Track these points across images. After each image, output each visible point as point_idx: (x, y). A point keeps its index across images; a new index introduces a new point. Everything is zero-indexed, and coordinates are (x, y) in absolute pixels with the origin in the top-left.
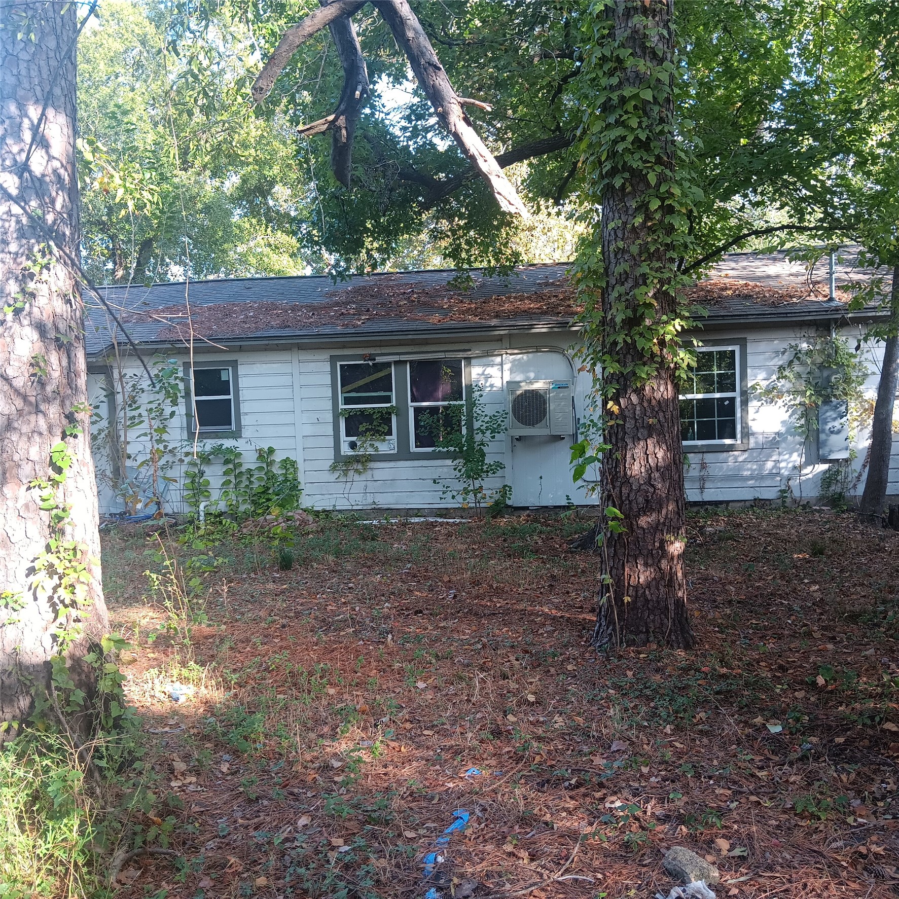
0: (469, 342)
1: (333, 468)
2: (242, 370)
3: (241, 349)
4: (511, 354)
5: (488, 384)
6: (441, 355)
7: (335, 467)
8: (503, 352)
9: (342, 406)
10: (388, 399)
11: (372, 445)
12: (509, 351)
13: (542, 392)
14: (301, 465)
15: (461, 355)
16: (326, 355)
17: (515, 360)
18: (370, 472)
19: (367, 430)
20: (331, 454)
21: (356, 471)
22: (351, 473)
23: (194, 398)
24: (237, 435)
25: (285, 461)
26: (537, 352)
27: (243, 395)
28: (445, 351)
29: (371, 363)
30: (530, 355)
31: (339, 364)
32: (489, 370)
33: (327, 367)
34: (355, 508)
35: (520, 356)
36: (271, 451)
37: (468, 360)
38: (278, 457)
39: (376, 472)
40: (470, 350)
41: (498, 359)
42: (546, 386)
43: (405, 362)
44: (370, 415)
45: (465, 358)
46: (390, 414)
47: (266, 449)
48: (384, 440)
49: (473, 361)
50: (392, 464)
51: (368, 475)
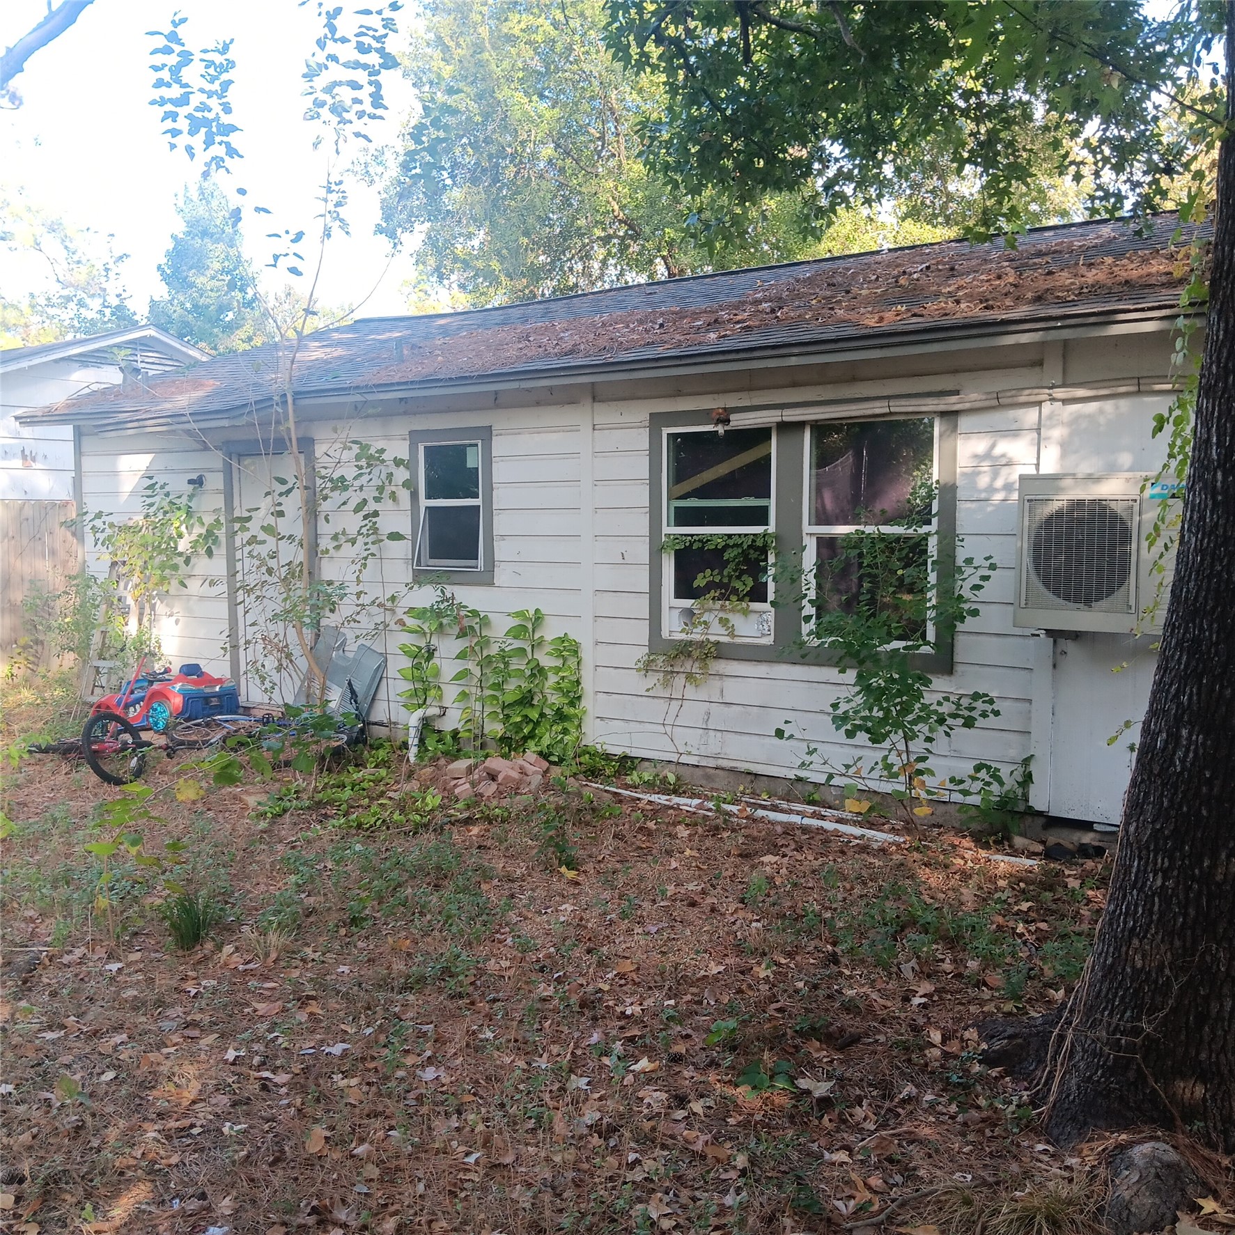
0: (955, 371)
1: (647, 667)
2: (499, 446)
3: (497, 402)
4: (1065, 401)
5: (999, 483)
6: (879, 408)
7: (649, 662)
8: (1043, 394)
9: (667, 530)
10: (760, 516)
11: (724, 622)
12: (1060, 393)
13: (1118, 508)
14: (587, 654)
15: (931, 405)
16: (640, 413)
17: (1077, 419)
18: (716, 683)
19: (710, 586)
20: (642, 633)
21: (690, 676)
22: (680, 680)
23: (424, 503)
24: (486, 579)
25: (562, 640)
26: (1139, 393)
27: (500, 498)
28: (888, 398)
29: (721, 429)
30: (1124, 403)
31: (666, 431)
32: (1004, 447)
33: (641, 439)
34: (684, 759)
35: (1092, 407)
36: (538, 618)
37: (950, 416)
38: (550, 632)
39: (729, 684)
40: (957, 393)
41: (1031, 416)
42: (1134, 492)
43: (800, 425)
44: (719, 552)
45: (943, 414)
46: (764, 550)
47: (532, 612)
48: (746, 612)
49: (964, 422)
50: (762, 669)
51: (711, 689)
